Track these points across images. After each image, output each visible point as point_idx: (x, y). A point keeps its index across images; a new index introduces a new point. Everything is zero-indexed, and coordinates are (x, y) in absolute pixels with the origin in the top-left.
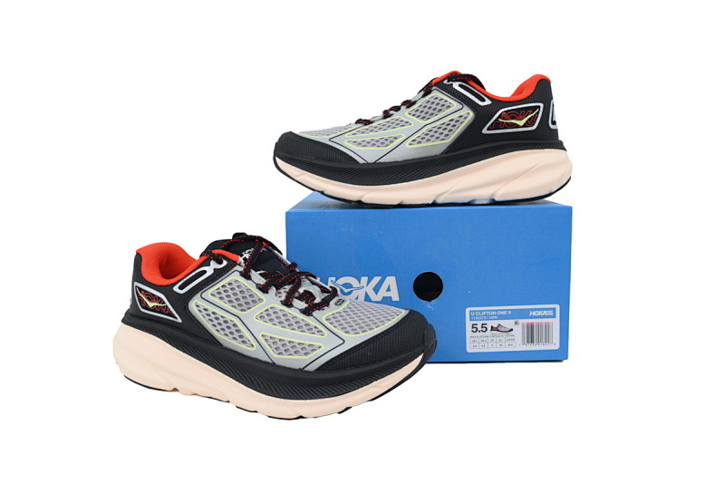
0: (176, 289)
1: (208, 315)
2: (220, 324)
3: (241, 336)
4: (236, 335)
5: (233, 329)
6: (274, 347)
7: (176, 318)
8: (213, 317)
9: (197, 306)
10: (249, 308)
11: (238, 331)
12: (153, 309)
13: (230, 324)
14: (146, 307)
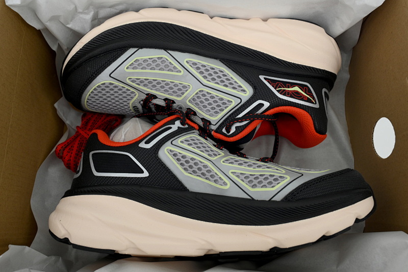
0: (267, 104)
1: (231, 84)
2: (219, 77)
3: (198, 68)
4: (203, 69)
5: (206, 74)
6: (167, 63)
7: (265, 79)
8: (227, 83)
9: (244, 91)
10: (197, 94)
11: (201, 73)
12: (293, 85)
13: (209, 78)
14: (301, 86)
